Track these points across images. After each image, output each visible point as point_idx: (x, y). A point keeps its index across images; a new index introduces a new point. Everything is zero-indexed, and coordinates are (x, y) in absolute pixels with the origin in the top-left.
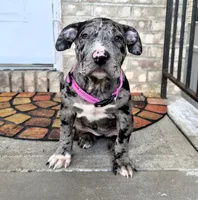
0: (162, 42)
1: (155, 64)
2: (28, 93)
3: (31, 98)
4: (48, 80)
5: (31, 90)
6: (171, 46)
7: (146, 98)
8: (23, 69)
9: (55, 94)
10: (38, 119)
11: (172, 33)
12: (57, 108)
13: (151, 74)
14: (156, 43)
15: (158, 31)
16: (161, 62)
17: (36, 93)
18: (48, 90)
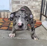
0: (41, 5)
1: (38, 11)
3: (3, 19)
4: (8, 14)
5: (3, 17)
6: (43, 6)
7: (36, 20)
10: (5, 25)
11: (44, 2)
12: (10, 22)
13: (37, 14)
14: (39, 5)
15: (40, 2)
16: (40, 10)
17: (4, 18)
18: (8, 17)
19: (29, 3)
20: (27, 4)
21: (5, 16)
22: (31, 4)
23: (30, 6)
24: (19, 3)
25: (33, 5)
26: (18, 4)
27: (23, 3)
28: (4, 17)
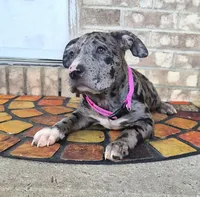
2: (31, 96)
3: (35, 103)
4: (60, 79)
5: (36, 92)
8: (26, 65)
9: (68, 99)
17: (43, 97)
18: (60, 93)
19: (164, 21)
20: (158, 25)
21: (49, 88)
22: (175, 27)
23: (170, 35)
24: (117, 21)
25: (186, 28)
26: (110, 23)
27: (138, 18)
28: (42, 91)
